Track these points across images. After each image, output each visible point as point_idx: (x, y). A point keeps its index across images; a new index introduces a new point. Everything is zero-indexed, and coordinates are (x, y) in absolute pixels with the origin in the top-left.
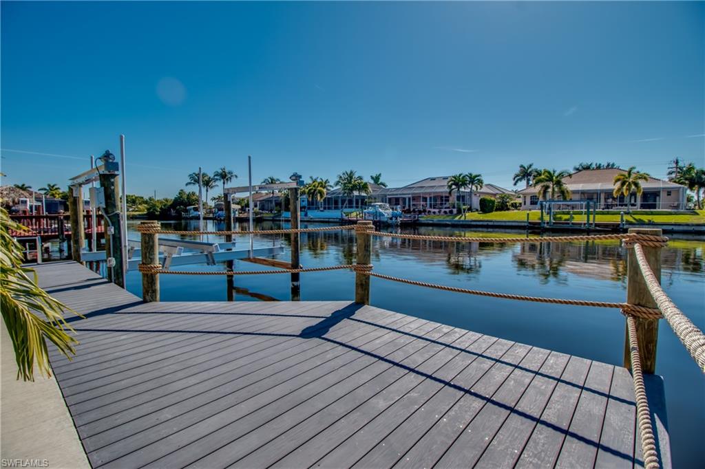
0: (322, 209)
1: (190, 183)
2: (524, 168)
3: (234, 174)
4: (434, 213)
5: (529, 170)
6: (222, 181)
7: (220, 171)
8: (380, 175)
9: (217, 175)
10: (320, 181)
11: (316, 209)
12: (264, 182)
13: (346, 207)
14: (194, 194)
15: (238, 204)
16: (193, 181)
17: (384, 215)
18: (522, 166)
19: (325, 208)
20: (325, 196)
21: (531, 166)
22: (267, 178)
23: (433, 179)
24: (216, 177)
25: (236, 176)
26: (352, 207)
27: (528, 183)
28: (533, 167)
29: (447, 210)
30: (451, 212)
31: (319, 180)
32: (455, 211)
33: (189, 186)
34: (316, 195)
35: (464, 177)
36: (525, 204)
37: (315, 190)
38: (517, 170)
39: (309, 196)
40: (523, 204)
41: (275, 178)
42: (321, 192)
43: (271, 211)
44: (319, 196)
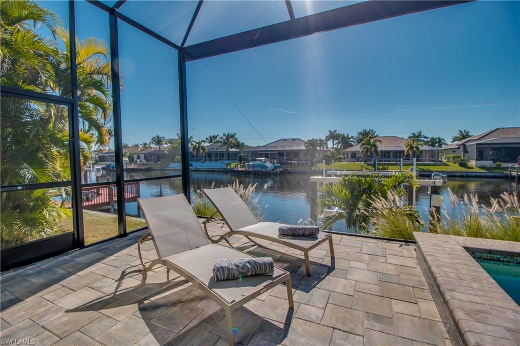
2: (331, 132)
4: (295, 164)
5: (334, 134)
8: (235, 134)
11: (197, 160)
13: (225, 160)
17: (268, 167)
18: (330, 131)
19: (205, 160)
20: (206, 151)
21: (335, 131)
23: (285, 140)
26: (229, 160)
27: (333, 143)
28: (336, 132)
29: (304, 162)
30: (306, 164)
32: (309, 162)
35: (316, 140)
36: (348, 158)
37: (199, 147)
38: (328, 134)
39: (194, 151)
40: (346, 158)
41: (161, 136)
42: (203, 148)
43: (156, 162)
44: (201, 151)
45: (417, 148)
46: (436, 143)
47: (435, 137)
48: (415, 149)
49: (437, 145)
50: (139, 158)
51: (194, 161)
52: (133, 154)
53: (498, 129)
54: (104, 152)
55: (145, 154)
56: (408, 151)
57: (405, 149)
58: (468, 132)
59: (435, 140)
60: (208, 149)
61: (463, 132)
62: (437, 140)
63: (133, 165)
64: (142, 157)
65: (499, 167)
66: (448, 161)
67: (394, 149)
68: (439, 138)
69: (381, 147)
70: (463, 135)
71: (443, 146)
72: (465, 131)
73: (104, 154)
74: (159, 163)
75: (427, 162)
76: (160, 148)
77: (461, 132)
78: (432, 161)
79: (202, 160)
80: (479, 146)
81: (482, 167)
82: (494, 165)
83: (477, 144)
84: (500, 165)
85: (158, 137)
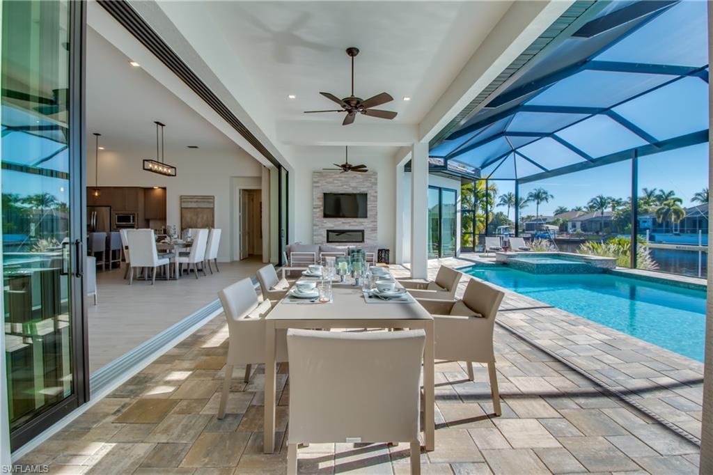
0: (678, 232)
1: (500, 204)
3: (549, 194)
6: (536, 201)
7: (534, 192)
9: (531, 196)
10: (661, 193)
11: (667, 231)
12: (592, 201)
14: (501, 213)
15: (554, 223)
16: (502, 202)
19: (682, 231)
20: (684, 216)
22: (594, 197)
24: (530, 198)
25: (552, 196)
31: (657, 193)
33: (499, 207)
34: (671, 215)
37: (669, 210)
39: (659, 217)
41: (605, 196)
42: (678, 212)
43: (597, 232)
44: (673, 217)
50: (574, 226)
51: (661, 232)
52: (567, 221)
54: (533, 219)
55: (582, 221)
60: (687, 213)
63: (564, 235)
64: (578, 225)
73: (533, 221)
74: (601, 234)
76: (602, 213)
79: (676, 230)
85: (601, 198)
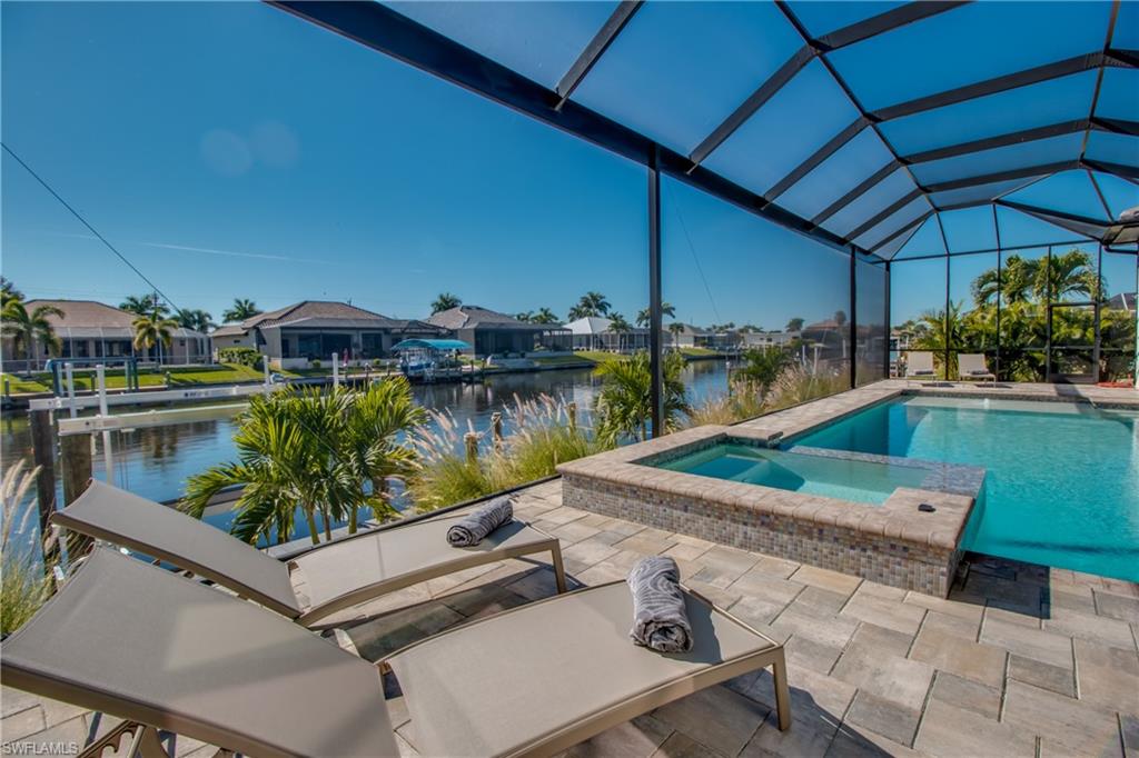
45: (165, 333)
46: (195, 322)
47: (191, 310)
48: (158, 335)
49: (196, 327)
53: (306, 302)
56: (141, 340)
57: (131, 334)
58: (252, 305)
59: (192, 315)
61: (243, 302)
62: (196, 317)
65: (317, 369)
66: (230, 361)
67: (101, 334)
68: (199, 313)
69: (63, 329)
70: (245, 309)
71: (211, 330)
72: (246, 302)
75: (187, 365)
77: (239, 302)
78: (198, 362)
80: (286, 332)
81: (293, 370)
82: (310, 365)
83: (282, 328)
84: (318, 365)
